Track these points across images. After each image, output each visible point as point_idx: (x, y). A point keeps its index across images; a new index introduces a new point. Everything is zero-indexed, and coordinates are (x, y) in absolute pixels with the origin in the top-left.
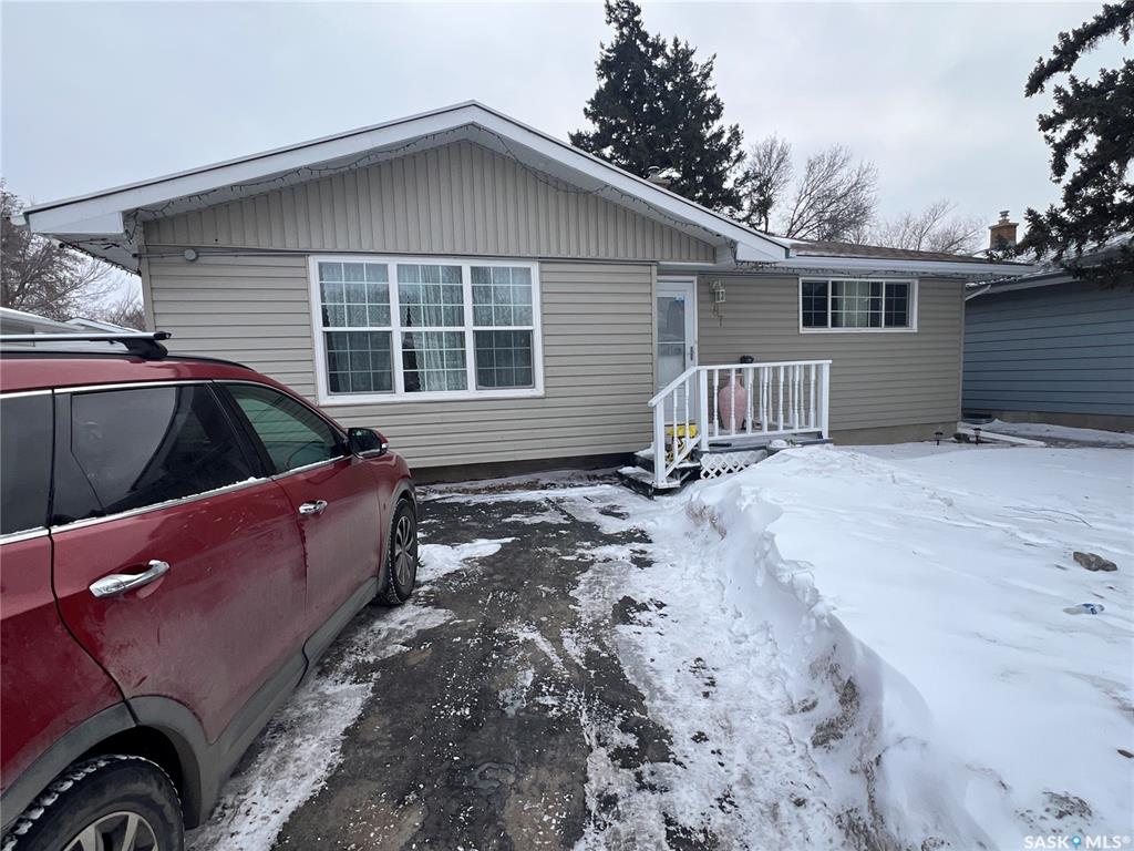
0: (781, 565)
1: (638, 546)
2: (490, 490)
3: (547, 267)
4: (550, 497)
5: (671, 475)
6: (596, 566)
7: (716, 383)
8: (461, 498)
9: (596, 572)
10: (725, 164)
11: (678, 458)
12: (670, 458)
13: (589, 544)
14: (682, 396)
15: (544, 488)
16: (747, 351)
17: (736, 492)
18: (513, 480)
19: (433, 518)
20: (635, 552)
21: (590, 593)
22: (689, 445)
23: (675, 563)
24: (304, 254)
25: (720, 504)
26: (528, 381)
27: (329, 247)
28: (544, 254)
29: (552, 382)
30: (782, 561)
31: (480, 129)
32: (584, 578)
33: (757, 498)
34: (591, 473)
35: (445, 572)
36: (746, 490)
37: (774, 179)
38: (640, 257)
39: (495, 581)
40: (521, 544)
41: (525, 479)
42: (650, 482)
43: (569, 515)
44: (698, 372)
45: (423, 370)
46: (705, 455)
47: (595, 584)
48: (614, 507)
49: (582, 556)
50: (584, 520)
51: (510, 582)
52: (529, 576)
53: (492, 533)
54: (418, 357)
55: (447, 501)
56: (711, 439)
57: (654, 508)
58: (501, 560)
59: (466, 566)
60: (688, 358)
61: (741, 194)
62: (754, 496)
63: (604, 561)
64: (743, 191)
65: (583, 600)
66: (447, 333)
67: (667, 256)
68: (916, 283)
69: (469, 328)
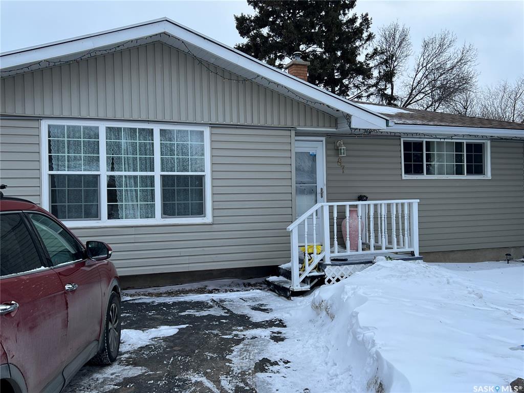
0: (359, 330)
1: (276, 329)
2: (169, 294)
3: (216, 131)
4: (214, 299)
5: (304, 281)
6: (246, 341)
7: (335, 215)
8: (147, 300)
9: (245, 345)
10: (358, 43)
11: (309, 269)
12: (303, 269)
13: (242, 328)
14: (310, 224)
15: (211, 292)
16: (363, 192)
17: (342, 290)
18: (187, 286)
19: (127, 313)
20: (273, 333)
21: (240, 356)
22: (317, 260)
23: (300, 338)
24: (38, 119)
25: (331, 298)
26: (200, 212)
27: (57, 114)
28: (213, 121)
29: (217, 213)
30: (360, 327)
31: (169, 36)
32: (236, 349)
33: (354, 292)
34: (246, 281)
35: (139, 346)
36: (348, 288)
37: (398, 54)
38: (282, 124)
39: (175, 351)
40: (193, 328)
41: (196, 285)
42: (288, 287)
43: (228, 310)
44: (322, 206)
45: (121, 203)
46: (328, 267)
47: (244, 351)
48: (261, 305)
49: (236, 335)
50: (239, 313)
51: (185, 351)
52: (198, 347)
53: (171, 322)
54: (118, 193)
55: (136, 302)
56: (333, 255)
57: (291, 305)
58: (179, 338)
59: (153, 342)
60: (319, 196)
61: (370, 66)
62: (353, 292)
63: (252, 339)
64: (372, 63)
65: (235, 360)
66: (142, 177)
67: (302, 123)
68: (488, 143)
69: (157, 173)
